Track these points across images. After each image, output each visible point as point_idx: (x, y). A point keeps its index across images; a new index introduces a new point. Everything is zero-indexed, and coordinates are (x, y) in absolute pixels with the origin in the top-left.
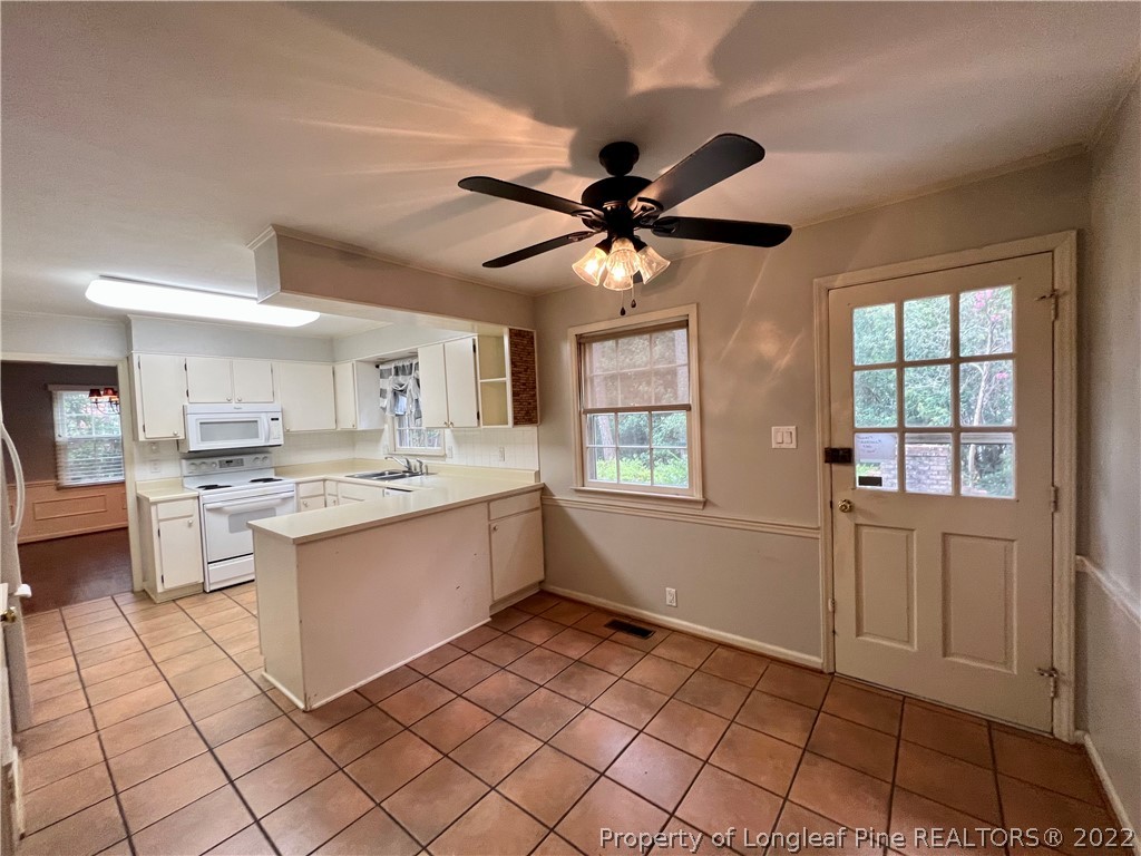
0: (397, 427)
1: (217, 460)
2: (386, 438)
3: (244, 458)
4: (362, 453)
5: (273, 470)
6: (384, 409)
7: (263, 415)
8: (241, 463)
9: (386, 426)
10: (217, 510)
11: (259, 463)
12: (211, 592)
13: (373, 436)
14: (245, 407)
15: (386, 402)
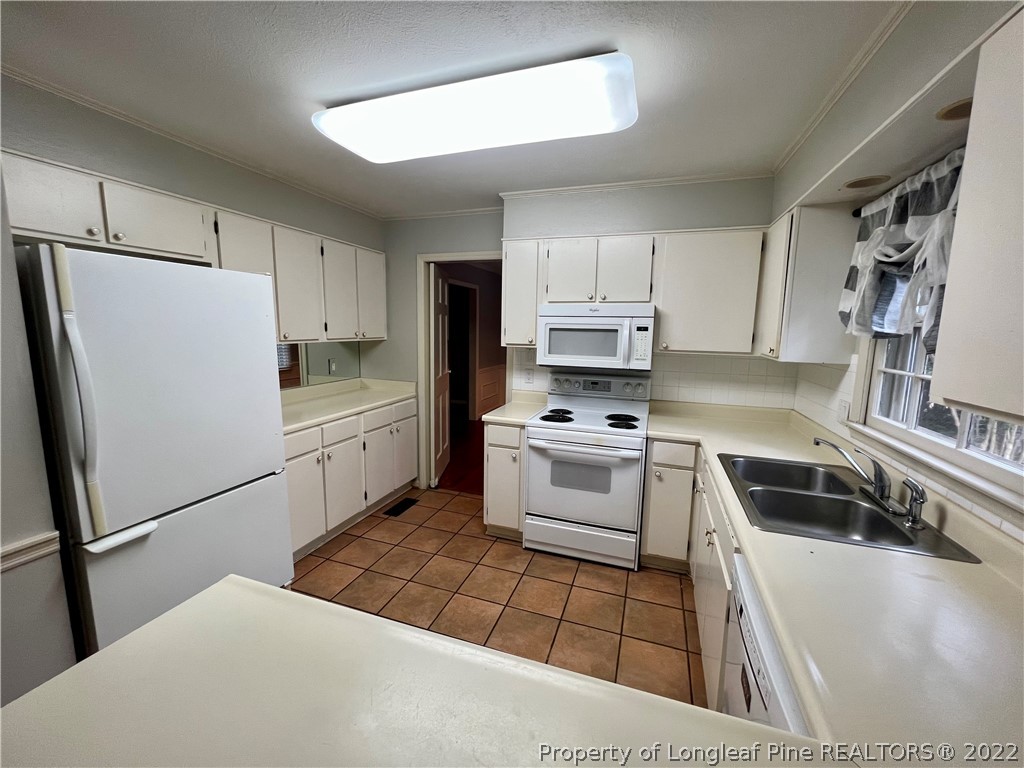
0: (881, 364)
1: (581, 379)
2: (850, 388)
3: (613, 381)
4: (803, 402)
5: (646, 406)
6: (845, 317)
7: (627, 322)
8: (607, 387)
9: (854, 360)
10: (541, 451)
11: (628, 390)
12: (526, 549)
13: (822, 376)
14: (605, 309)
15: (851, 302)
